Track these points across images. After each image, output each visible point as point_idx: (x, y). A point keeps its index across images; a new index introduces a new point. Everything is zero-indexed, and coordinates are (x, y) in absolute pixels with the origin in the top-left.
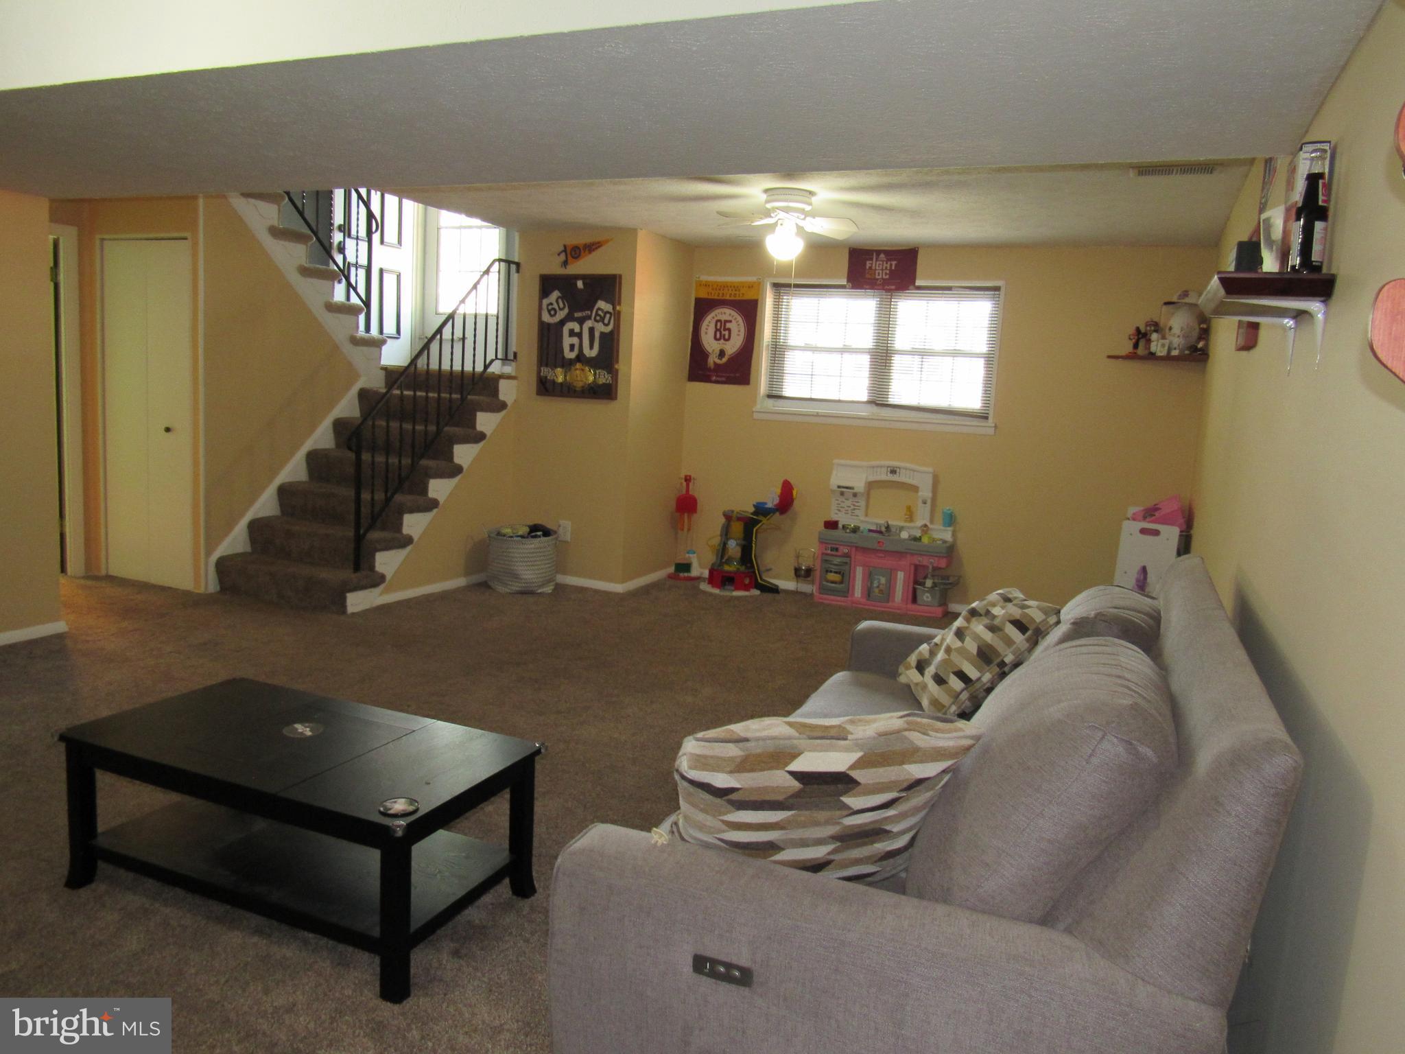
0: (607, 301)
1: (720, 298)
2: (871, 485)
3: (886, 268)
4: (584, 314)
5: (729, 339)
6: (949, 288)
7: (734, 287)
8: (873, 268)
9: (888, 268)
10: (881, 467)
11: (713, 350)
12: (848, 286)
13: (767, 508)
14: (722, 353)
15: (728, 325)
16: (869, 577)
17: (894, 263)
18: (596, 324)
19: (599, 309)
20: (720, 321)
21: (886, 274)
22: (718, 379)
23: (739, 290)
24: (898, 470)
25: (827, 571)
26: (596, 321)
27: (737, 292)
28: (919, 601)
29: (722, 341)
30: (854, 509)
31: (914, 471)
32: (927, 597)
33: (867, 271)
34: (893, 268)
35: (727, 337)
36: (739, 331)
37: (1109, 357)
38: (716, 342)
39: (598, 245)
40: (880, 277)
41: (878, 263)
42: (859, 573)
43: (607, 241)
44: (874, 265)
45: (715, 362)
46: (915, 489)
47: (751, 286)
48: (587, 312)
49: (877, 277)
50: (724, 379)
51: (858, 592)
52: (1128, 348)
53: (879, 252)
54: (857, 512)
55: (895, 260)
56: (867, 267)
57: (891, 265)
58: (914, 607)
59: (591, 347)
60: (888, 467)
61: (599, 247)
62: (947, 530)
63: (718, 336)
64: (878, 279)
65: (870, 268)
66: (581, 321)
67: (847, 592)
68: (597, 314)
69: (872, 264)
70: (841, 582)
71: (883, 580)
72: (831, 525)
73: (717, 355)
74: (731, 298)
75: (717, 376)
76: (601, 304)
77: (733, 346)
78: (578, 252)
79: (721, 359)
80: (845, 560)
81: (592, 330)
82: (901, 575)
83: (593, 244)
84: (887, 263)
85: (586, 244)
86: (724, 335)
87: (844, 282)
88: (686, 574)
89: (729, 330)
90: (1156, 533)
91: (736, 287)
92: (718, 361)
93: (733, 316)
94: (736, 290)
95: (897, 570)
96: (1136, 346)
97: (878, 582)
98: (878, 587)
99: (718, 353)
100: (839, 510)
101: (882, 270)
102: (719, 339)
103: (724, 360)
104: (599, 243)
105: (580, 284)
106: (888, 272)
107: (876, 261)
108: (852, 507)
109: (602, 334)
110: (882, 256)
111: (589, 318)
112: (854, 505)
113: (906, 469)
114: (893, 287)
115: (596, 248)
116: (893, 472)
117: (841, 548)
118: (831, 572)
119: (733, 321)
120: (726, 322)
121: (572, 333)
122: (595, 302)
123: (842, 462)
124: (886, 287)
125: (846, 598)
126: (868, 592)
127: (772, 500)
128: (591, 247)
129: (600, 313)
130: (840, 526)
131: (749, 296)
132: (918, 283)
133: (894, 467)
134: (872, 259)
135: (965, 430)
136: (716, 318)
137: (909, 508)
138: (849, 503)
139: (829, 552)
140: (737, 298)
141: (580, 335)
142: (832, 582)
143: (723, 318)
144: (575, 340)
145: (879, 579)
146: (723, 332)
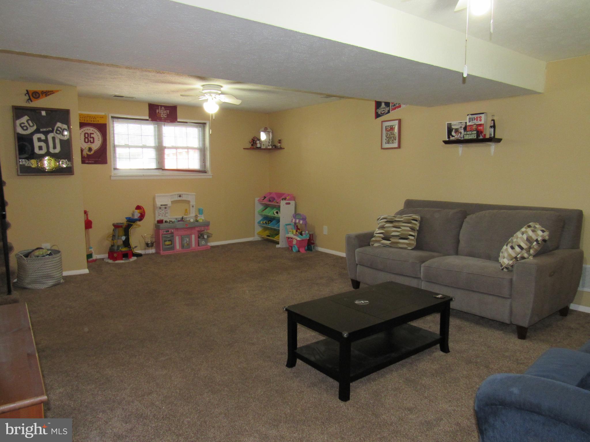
0: (62, 123)
1: (86, 122)
2: (173, 202)
3: (165, 113)
4: (47, 130)
5: (93, 142)
6: (186, 123)
7: (93, 117)
8: (160, 113)
9: (166, 113)
10: (175, 195)
11: (85, 148)
12: (149, 120)
13: (135, 219)
14: (90, 149)
15: (92, 136)
16: (182, 240)
17: (168, 111)
18: (57, 135)
19: (59, 127)
20: (88, 134)
21: (165, 116)
22: (90, 162)
23: (96, 119)
24: (182, 195)
25: (165, 241)
26: (56, 133)
27: (95, 120)
28: (200, 245)
29: (89, 143)
30: (166, 214)
31: (188, 195)
32: (203, 242)
33: (157, 114)
34: (168, 113)
35: (92, 141)
36: (99, 138)
37: (244, 149)
38: (85, 143)
39: (51, 93)
40: (163, 117)
41: (161, 111)
42: (177, 239)
43: (57, 91)
44: (160, 111)
45: (87, 154)
46: (188, 202)
47: (102, 117)
48: (49, 129)
49: (162, 116)
50: (93, 162)
51: (178, 247)
52: (249, 146)
53: (161, 106)
54: (167, 215)
55: (168, 110)
56: (157, 112)
57: (167, 112)
58: (199, 247)
59: (55, 147)
60: (178, 195)
61: (52, 93)
62: (202, 216)
63: (87, 140)
64: (162, 117)
65: (158, 112)
66: (46, 133)
67: (173, 248)
68: (57, 130)
69: (159, 111)
70: (171, 244)
71: (188, 240)
72: (160, 222)
73: (88, 150)
74: (91, 122)
75: (88, 160)
76: (59, 124)
77: (96, 145)
78: (37, 95)
79: (90, 152)
80: (171, 235)
81: (54, 139)
82: (193, 236)
83: (49, 92)
84: (165, 111)
85: (43, 91)
86: (90, 140)
87: (148, 118)
88: (91, 259)
89: (93, 138)
90: (289, 204)
91: (95, 117)
92: (89, 153)
93: (94, 131)
94: (94, 119)
95: (191, 234)
96: (252, 145)
97: (186, 241)
98: (186, 243)
99: (88, 149)
100: (159, 215)
101: (164, 114)
102: (88, 142)
103: (92, 152)
104: (52, 91)
105: (44, 113)
106: (166, 115)
107: (161, 109)
108: (165, 213)
109: (61, 141)
110: (163, 108)
111: (52, 131)
112: (165, 212)
113: (185, 194)
114: (169, 121)
115: (51, 94)
116: (180, 196)
117: (170, 230)
118: (167, 241)
119: (95, 134)
120: (91, 134)
121: (39, 140)
122: (55, 124)
123: (159, 195)
124: (166, 121)
125: (174, 251)
126: (182, 246)
127: (137, 215)
128: (47, 93)
129: (59, 129)
130: (164, 222)
131: (101, 121)
132: (178, 120)
133: (180, 194)
134: (159, 109)
135: (194, 177)
136: (84, 132)
137: (186, 210)
138: (163, 212)
139: (165, 233)
140: (95, 122)
141: (46, 141)
142: (168, 245)
143: (89, 132)
144: (42, 144)
145: (186, 239)
146: (90, 139)
